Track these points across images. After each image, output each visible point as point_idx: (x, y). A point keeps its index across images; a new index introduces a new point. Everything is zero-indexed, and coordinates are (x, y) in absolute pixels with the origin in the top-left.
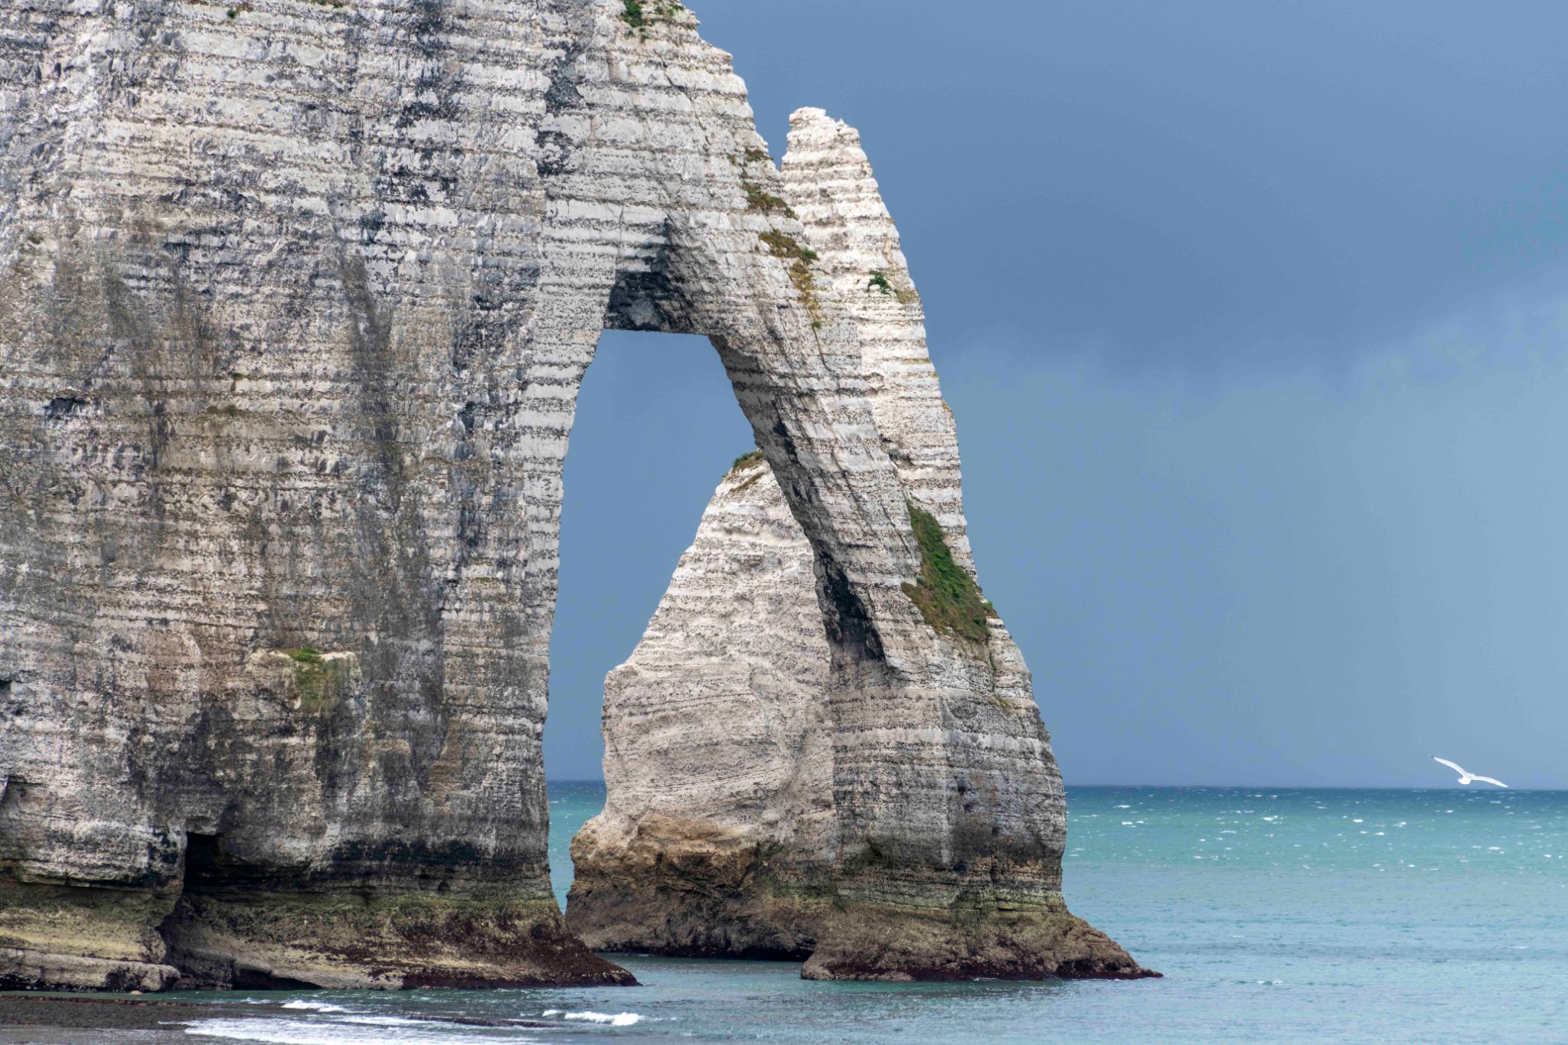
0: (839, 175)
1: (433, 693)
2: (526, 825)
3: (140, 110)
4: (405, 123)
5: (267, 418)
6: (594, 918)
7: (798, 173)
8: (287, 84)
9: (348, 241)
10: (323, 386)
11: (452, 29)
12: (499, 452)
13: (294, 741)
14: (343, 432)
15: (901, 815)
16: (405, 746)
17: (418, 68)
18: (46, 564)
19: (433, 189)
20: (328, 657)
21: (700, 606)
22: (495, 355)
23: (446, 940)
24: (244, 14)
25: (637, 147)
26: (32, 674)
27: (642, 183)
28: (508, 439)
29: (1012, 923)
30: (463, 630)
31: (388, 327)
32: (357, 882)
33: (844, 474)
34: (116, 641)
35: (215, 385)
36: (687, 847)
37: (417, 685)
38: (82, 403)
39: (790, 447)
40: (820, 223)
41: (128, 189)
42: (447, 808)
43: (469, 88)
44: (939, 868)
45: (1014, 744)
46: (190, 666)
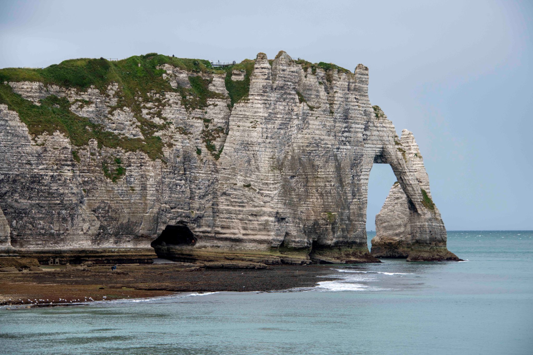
0: (410, 139)
1: (349, 219)
2: (364, 238)
3: (303, 133)
4: (343, 133)
5: (323, 178)
6: (375, 252)
7: (403, 139)
8: (325, 128)
9: (334, 151)
10: (331, 173)
11: (350, 119)
12: (358, 182)
13: (328, 226)
14: (334, 180)
15: (421, 236)
16: (345, 227)
17: (345, 125)
18: (290, 201)
19: (347, 143)
20: (333, 214)
21: (390, 205)
22: (357, 168)
23: (352, 256)
24: (318, 118)
25: (378, 136)
26: (289, 217)
27: (379, 141)
28: (359, 180)
29: (439, 252)
30: (353, 209)
31: (341, 164)
32: (338, 247)
33: (411, 184)
34: (301, 212)
35: (315, 173)
36: (389, 241)
37: (346, 217)
38: (295, 177)
39: (402, 180)
40: (407, 146)
41: (302, 145)
42: (351, 236)
43: (352, 128)
44: (427, 244)
45: (438, 225)
46: (312, 215)
